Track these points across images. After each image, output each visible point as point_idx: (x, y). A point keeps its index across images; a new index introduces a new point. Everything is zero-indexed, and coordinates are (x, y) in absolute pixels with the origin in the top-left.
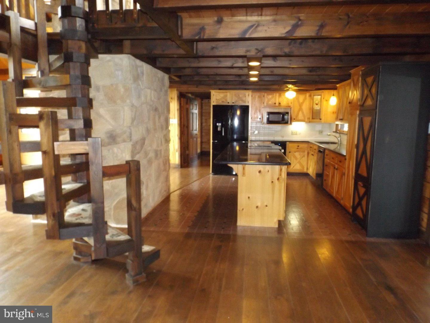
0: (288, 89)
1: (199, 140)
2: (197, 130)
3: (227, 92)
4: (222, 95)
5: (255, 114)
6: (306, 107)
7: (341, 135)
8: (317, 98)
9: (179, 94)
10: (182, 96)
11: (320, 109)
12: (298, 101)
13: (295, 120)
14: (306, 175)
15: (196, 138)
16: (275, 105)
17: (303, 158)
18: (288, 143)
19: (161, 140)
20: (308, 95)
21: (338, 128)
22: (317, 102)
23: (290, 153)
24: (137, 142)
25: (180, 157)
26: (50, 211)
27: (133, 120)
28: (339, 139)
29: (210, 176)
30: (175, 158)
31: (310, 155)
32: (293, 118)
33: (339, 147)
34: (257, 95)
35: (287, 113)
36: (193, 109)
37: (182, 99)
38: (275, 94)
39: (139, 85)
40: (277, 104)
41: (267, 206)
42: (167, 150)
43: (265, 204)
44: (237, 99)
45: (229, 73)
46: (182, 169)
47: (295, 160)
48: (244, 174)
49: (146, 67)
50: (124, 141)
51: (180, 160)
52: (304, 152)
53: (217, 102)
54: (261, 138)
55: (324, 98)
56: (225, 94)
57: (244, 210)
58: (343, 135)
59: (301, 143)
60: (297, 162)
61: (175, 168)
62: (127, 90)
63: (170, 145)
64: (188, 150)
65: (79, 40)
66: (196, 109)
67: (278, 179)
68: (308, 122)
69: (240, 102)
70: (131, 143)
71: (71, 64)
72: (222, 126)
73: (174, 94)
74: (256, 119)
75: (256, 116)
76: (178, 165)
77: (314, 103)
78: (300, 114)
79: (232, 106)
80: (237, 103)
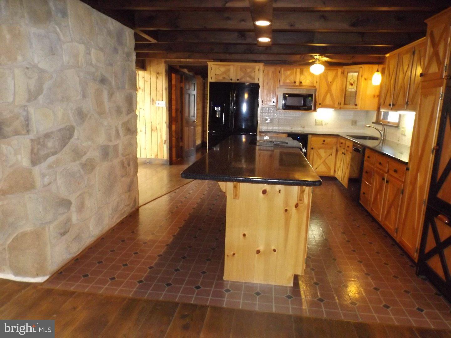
0: (314, 60)
1: (198, 129)
2: (196, 116)
3: (230, 65)
4: (223, 69)
5: (267, 95)
6: (336, 88)
7: (385, 127)
8: (352, 76)
9: (167, 68)
10: (171, 71)
11: (356, 92)
12: (327, 80)
13: (321, 106)
14: (333, 179)
15: (194, 127)
16: (294, 84)
17: (330, 157)
18: (310, 136)
19: (117, 129)
20: (340, 70)
21: (380, 117)
22: (352, 81)
23: (313, 150)
25: (169, 151)
28: (382, 133)
30: (162, 151)
31: (340, 153)
32: (318, 104)
33: (381, 144)
34: (271, 69)
35: (311, 95)
36: (189, 89)
37: (173, 75)
38: (295, 69)
40: (297, 84)
41: (275, 250)
43: (273, 248)
44: (243, 74)
46: (171, 166)
47: (318, 159)
48: (236, 196)
50: (17, 133)
51: (169, 154)
52: (332, 148)
53: (216, 78)
54: (274, 128)
55: (362, 76)
56: (228, 67)
57: (236, 255)
58: (388, 127)
59: (327, 136)
60: (321, 162)
61: (162, 165)
64: (182, 142)
66: (194, 90)
67: (297, 206)
68: (339, 108)
69: (248, 78)
70: (29, 137)
72: (222, 111)
74: (269, 103)
75: (268, 99)
76: (166, 161)
77: (348, 83)
78: (328, 97)
79: (236, 84)
80: (243, 81)
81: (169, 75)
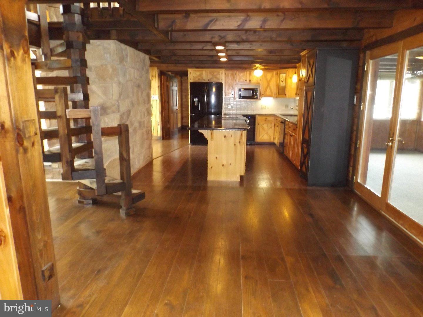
0: (256, 67)
1: (179, 115)
2: (177, 105)
4: (198, 73)
5: (228, 90)
6: (273, 84)
8: (283, 76)
9: (159, 73)
10: (162, 74)
11: (285, 86)
12: (266, 79)
13: (264, 96)
14: (273, 144)
15: (177, 114)
16: (246, 82)
17: (271, 129)
18: (257, 116)
19: (144, 112)
20: (275, 72)
22: (282, 80)
23: (259, 125)
24: (124, 114)
25: (161, 130)
26: (64, 160)
27: (120, 95)
29: (189, 146)
30: (157, 130)
31: (276, 126)
32: (262, 94)
34: (230, 72)
35: (257, 89)
36: (173, 86)
37: (162, 77)
38: (246, 72)
39: (124, 65)
40: (248, 81)
41: (231, 164)
42: (150, 122)
43: (230, 163)
44: (211, 76)
45: (201, 54)
46: (163, 141)
47: (263, 131)
48: (212, 138)
49: (129, 50)
50: (113, 112)
51: (161, 133)
52: (271, 124)
53: (193, 79)
54: (234, 112)
55: (288, 76)
56: (201, 72)
57: (213, 167)
59: (268, 116)
60: (265, 133)
61: (157, 140)
62: (114, 69)
63: (152, 117)
64: (169, 124)
65: (77, 32)
66: (176, 86)
67: (240, 142)
68: (275, 97)
69: (215, 79)
70: (120, 114)
71: (72, 50)
72: (198, 101)
73: (155, 72)
74: (229, 95)
75: (229, 92)
76: (160, 137)
77: (280, 81)
78: (268, 90)
79: (207, 83)
80: (212, 81)
81: (160, 77)
